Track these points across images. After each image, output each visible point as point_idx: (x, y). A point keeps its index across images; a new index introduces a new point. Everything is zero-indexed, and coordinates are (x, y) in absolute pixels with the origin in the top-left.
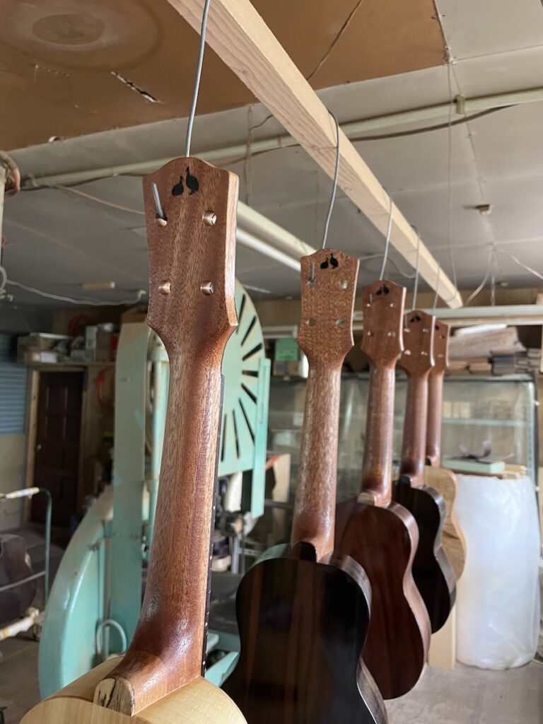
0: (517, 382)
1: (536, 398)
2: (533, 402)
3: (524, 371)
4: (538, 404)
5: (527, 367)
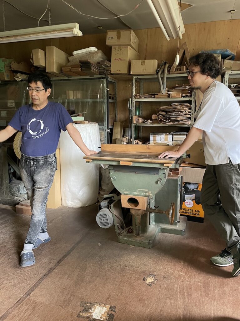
0: (99, 78)
1: (107, 87)
2: (106, 88)
3: (103, 73)
4: (108, 90)
5: (104, 71)
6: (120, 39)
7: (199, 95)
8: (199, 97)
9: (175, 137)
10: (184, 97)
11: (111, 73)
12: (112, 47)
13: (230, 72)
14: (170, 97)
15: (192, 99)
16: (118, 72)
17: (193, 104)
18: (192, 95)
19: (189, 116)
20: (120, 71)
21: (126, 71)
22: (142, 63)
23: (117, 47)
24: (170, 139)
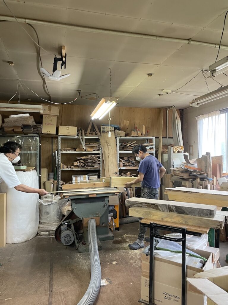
0: (33, 136)
1: (40, 143)
3: (36, 133)
4: (41, 145)
5: (37, 131)
6: (51, 111)
7: (104, 150)
8: (104, 151)
9: (90, 177)
10: (94, 151)
11: (42, 133)
12: (43, 115)
13: (119, 137)
14: (87, 150)
15: (100, 152)
16: (49, 133)
17: (101, 155)
18: (99, 150)
19: (99, 163)
20: (49, 132)
21: (54, 132)
22: (67, 128)
23: (47, 116)
24: (87, 178)
